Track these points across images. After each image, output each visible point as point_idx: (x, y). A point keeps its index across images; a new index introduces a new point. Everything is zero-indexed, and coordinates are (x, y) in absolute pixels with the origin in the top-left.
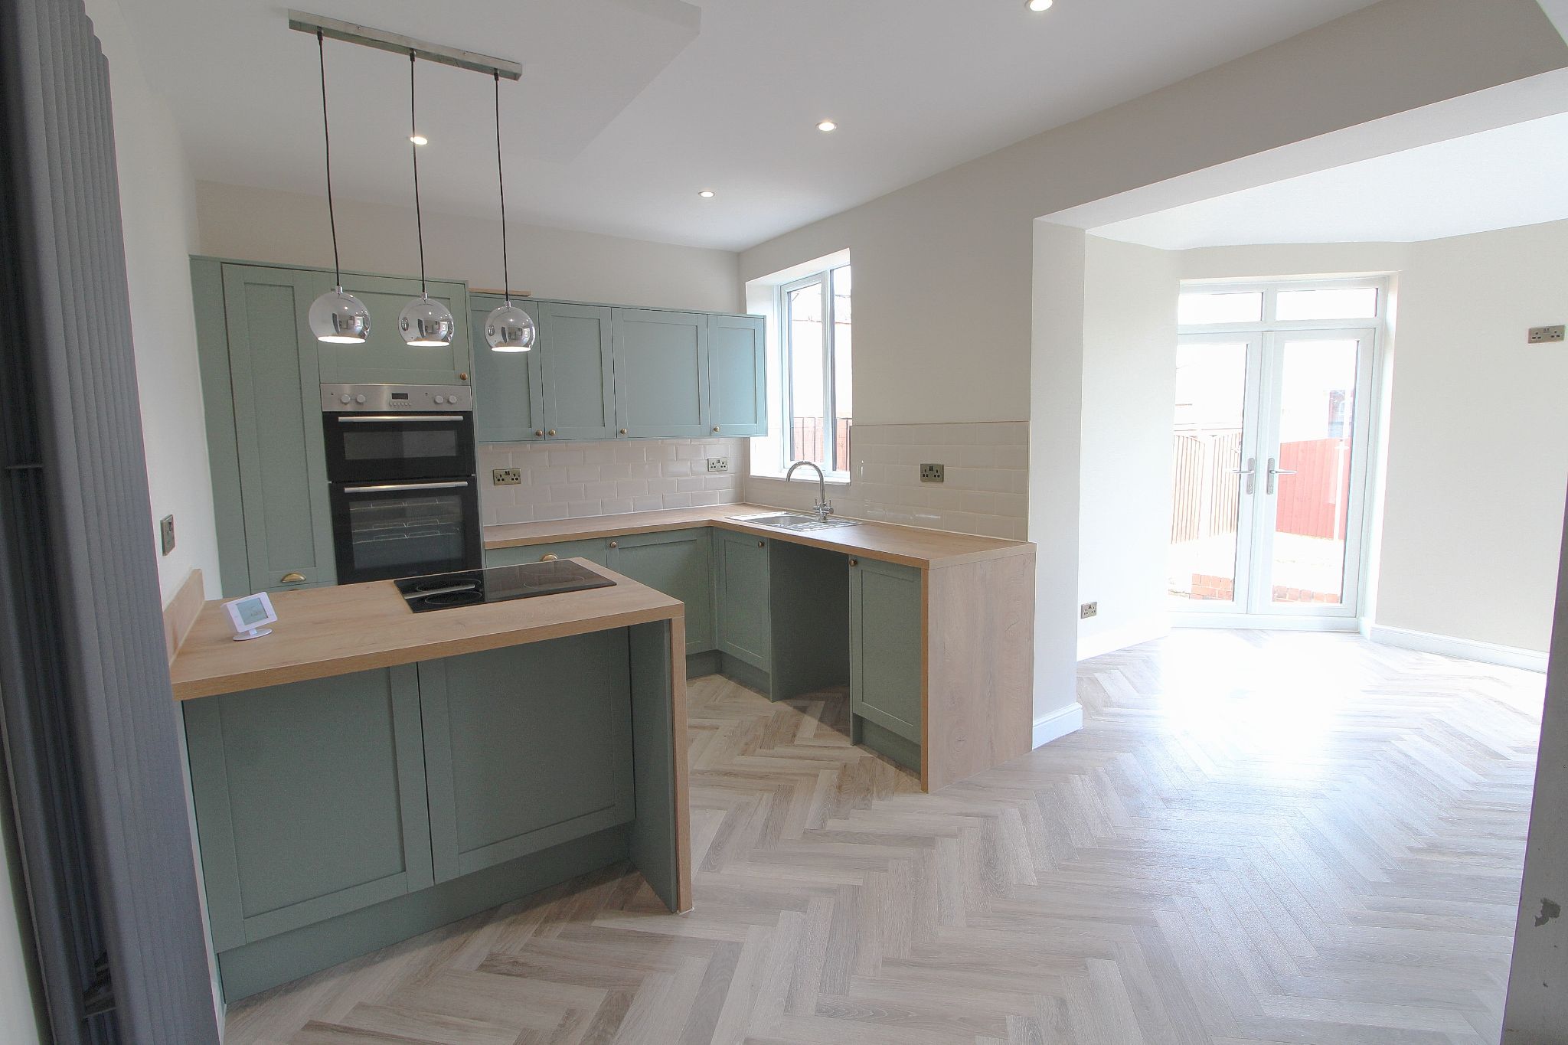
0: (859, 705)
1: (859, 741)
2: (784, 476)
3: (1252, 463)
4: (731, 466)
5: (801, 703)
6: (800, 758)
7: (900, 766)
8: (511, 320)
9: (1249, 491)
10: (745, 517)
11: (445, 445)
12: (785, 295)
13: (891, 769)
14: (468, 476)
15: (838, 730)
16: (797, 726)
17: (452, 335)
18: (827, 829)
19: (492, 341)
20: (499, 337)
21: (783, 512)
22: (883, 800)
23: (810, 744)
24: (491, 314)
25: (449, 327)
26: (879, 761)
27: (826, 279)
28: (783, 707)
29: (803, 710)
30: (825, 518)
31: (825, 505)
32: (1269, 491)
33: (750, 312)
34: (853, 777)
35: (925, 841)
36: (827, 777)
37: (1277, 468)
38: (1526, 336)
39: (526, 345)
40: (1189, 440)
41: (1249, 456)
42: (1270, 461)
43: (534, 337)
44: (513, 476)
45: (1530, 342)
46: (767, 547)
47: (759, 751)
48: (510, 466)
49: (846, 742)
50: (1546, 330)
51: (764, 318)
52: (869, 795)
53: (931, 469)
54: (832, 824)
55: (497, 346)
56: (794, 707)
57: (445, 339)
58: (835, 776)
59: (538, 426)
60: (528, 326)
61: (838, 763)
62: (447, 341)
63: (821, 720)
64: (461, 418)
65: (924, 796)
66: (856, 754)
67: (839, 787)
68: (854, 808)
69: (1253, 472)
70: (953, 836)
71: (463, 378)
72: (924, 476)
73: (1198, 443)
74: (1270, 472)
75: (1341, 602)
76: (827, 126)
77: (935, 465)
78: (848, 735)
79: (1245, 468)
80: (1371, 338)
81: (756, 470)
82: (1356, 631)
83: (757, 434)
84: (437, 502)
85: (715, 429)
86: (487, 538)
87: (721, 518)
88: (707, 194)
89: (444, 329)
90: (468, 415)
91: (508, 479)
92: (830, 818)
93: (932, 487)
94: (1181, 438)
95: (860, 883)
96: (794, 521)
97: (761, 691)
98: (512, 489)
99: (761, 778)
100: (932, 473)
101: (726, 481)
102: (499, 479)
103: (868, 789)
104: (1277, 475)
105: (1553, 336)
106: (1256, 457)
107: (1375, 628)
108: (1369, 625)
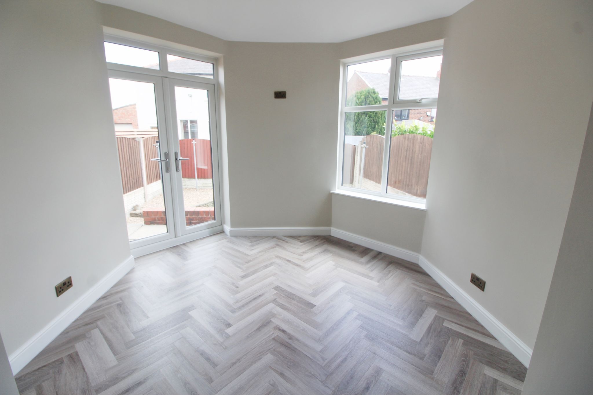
3: (167, 155)
9: (167, 171)
32: (177, 170)
37: (180, 158)
38: (273, 95)
40: (131, 140)
41: (164, 152)
42: (176, 154)
45: (276, 98)
50: (279, 93)
69: (168, 160)
73: (135, 141)
74: (176, 159)
75: (215, 219)
79: (163, 159)
82: (222, 232)
94: (126, 139)
104: (180, 161)
105: (282, 96)
106: (168, 152)
107: (230, 230)
108: (227, 228)
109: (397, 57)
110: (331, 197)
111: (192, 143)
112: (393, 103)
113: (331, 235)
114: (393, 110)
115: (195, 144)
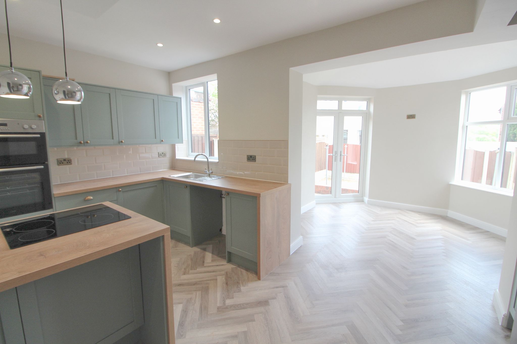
0: (230, 247)
1: (229, 261)
2: (193, 159)
3: (336, 152)
4: (168, 155)
5: (203, 246)
6: (208, 272)
7: (247, 269)
8: (69, 87)
9: (335, 161)
10: (176, 176)
11: (31, 149)
12: (187, 90)
13: (244, 272)
14: (44, 163)
15: (220, 257)
16: (204, 257)
17: (31, 93)
18: (226, 305)
19: (57, 97)
20: (62, 96)
21: (191, 173)
22: (245, 286)
23: (210, 265)
24: (57, 82)
25: (29, 88)
26: (239, 269)
27: (205, 85)
28: (196, 249)
29: (205, 250)
30: (209, 175)
31: (209, 170)
32: (340, 161)
33: (175, 95)
34: (231, 278)
35: (264, 303)
36: (221, 279)
38: (406, 117)
39: (79, 101)
42: (341, 152)
43: (83, 97)
44: (68, 162)
45: (407, 119)
46: (189, 188)
47: (191, 271)
48: (66, 157)
49: (224, 262)
50: (411, 116)
51: (181, 98)
52: (239, 285)
53: (251, 157)
54: (229, 302)
55: (61, 100)
56: (201, 249)
57: (26, 95)
58: (224, 278)
59: (80, 139)
60: (80, 91)
61: (223, 272)
62: (28, 96)
63: (213, 253)
64: (39, 136)
65: (259, 282)
66: (229, 267)
67: (227, 284)
68: (235, 292)
69: (336, 155)
70: (274, 298)
71: (40, 117)
72: (248, 159)
74: (341, 155)
75: (358, 193)
76: (217, 21)
77: (252, 155)
78: (225, 259)
79: (334, 154)
80: (365, 115)
81: (178, 157)
82: (363, 201)
83: (179, 143)
84: (26, 176)
85: (162, 141)
86: (55, 191)
87: (166, 176)
88: (160, 45)
89: (25, 89)
90: (43, 135)
91: (65, 162)
92: (226, 299)
93: (251, 164)
95: (246, 329)
96: (197, 177)
97: (187, 243)
98: (67, 167)
99: (194, 284)
100: (251, 158)
101: (166, 161)
102: (61, 162)
103: (238, 282)
104: (343, 156)
105: (413, 117)
106: (337, 150)
107: (368, 200)
108: (366, 199)
109: (511, 86)
110: (449, 187)
111: (345, 146)
112: (508, 119)
113: (448, 216)
114: (508, 124)
115: (347, 147)
